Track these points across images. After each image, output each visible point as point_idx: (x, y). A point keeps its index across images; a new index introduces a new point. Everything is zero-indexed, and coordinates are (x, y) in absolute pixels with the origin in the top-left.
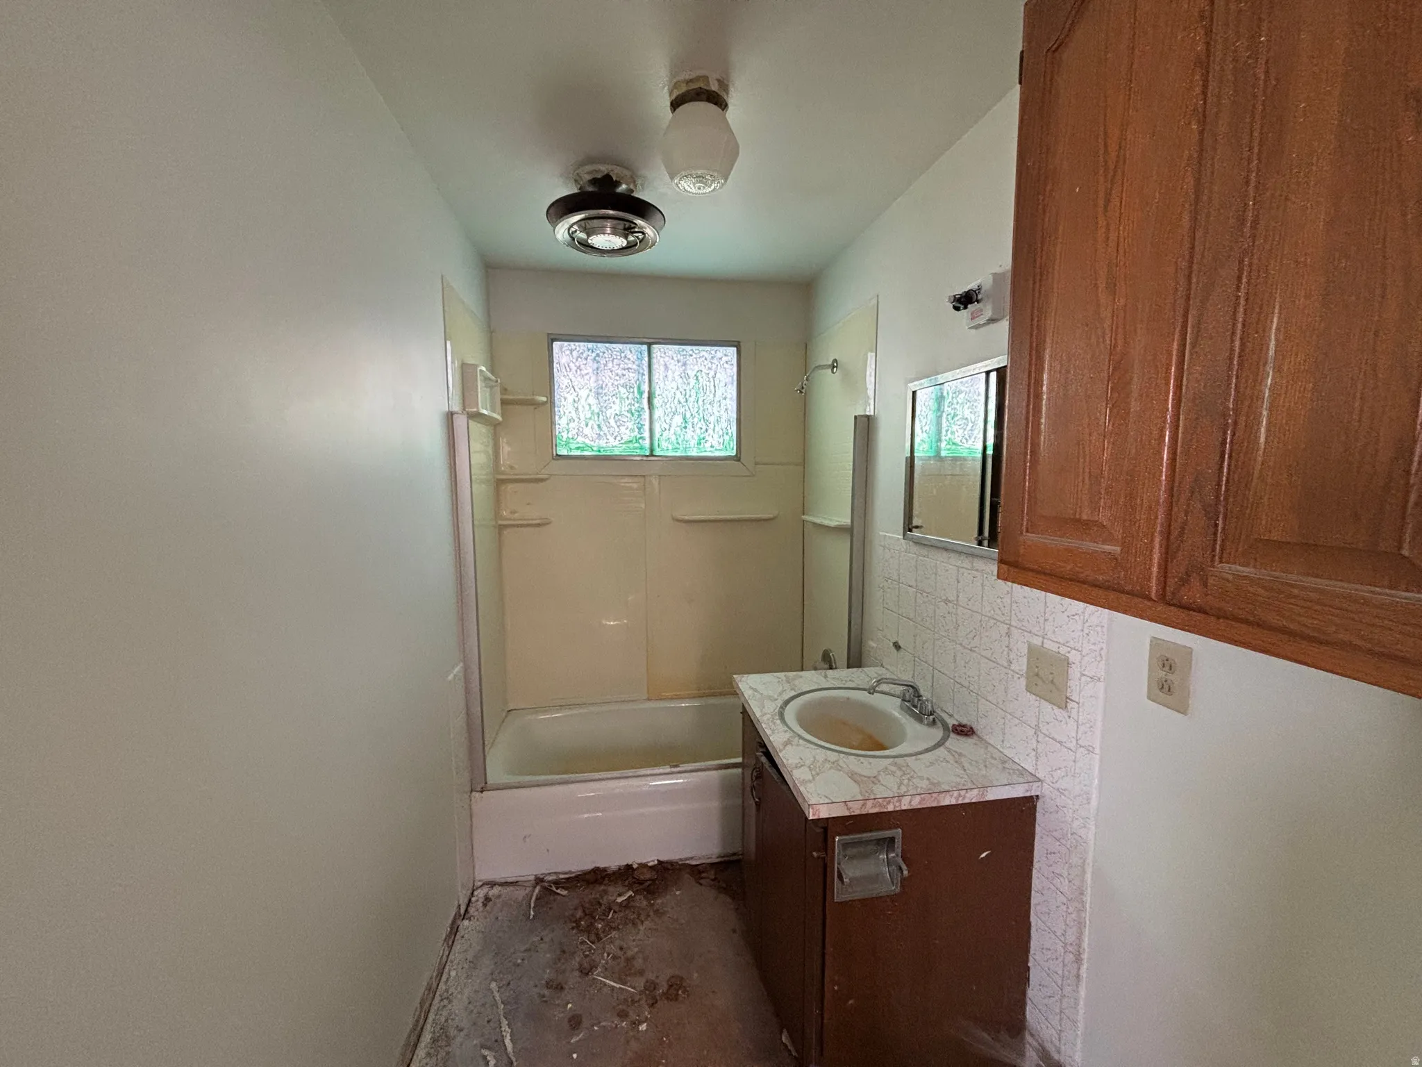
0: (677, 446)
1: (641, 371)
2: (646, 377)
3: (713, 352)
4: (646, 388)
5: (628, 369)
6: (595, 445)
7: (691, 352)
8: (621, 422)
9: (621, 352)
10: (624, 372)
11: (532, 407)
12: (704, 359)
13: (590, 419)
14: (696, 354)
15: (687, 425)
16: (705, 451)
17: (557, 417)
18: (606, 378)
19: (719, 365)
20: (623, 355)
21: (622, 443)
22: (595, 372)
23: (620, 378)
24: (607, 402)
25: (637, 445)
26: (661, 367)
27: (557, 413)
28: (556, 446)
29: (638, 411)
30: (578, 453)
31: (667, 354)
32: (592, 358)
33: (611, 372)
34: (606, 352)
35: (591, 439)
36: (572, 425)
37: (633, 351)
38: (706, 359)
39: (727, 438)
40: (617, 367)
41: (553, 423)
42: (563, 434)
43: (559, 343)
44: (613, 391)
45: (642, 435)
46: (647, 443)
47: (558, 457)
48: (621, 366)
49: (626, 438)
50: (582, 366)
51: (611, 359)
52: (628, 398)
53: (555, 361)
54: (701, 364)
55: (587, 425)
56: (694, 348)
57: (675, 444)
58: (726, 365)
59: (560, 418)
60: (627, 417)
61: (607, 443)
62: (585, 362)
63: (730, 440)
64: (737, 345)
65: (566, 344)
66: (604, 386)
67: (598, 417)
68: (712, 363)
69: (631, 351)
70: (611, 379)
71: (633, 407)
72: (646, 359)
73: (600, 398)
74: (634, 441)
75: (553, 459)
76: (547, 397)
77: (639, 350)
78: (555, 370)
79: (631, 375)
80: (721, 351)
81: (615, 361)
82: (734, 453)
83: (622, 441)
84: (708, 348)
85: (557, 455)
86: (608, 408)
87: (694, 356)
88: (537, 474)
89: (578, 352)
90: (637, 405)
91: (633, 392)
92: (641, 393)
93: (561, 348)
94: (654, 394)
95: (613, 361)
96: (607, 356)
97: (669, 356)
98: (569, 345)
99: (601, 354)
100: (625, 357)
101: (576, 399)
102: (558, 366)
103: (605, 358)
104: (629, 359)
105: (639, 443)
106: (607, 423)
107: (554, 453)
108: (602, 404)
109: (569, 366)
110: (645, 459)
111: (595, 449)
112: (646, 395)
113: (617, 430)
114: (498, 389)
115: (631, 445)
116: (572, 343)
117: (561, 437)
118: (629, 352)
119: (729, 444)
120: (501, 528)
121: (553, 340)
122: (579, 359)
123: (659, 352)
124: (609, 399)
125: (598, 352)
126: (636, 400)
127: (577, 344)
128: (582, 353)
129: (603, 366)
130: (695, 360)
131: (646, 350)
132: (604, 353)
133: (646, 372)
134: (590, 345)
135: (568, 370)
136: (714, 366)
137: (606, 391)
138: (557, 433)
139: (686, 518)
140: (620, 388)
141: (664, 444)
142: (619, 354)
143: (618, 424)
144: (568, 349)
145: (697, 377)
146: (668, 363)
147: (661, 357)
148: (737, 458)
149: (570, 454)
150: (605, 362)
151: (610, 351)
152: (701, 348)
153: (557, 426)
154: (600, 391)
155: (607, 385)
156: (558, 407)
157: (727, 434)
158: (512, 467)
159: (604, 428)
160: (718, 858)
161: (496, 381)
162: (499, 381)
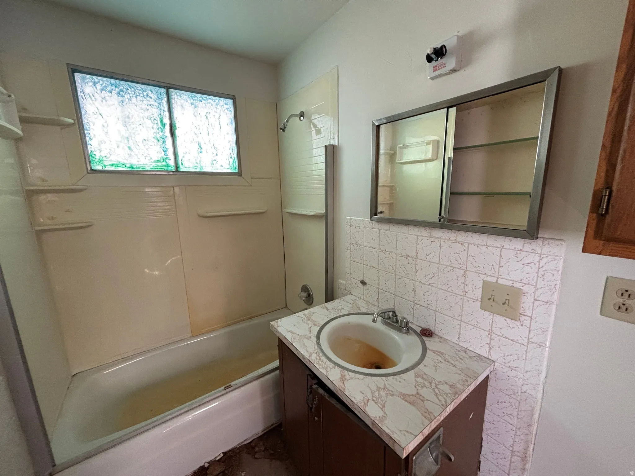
0: (196, 165)
1: (162, 108)
2: (167, 113)
3: (217, 101)
4: (167, 121)
5: (150, 105)
6: (128, 162)
7: (201, 99)
8: (149, 146)
9: (143, 91)
10: (148, 107)
11: (58, 128)
12: (210, 104)
13: (121, 142)
14: (204, 100)
15: (202, 150)
16: (217, 169)
17: (87, 139)
18: (131, 110)
19: (222, 110)
20: (145, 94)
21: (152, 162)
22: (120, 104)
23: (144, 111)
24: (135, 129)
25: (164, 163)
26: (179, 107)
27: (87, 135)
28: (90, 162)
29: (163, 138)
30: (113, 168)
31: (182, 98)
32: (116, 92)
33: (136, 105)
34: (129, 89)
35: (124, 158)
36: (103, 146)
37: (154, 92)
38: (212, 105)
39: (231, 161)
40: (141, 103)
41: (84, 144)
42: (95, 153)
43: (81, 75)
44: (139, 121)
45: (168, 157)
46: (172, 162)
47: (92, 172)
48: (144, 102)
49: (155, 158)
50: (108, 98)
51: (135, 95)
52: (153, 128)
53: (79, 90)
54: (209, 108)
55: (118, 147)
56: (203, 96)
57: (195, 164)
58: (226, 111)
59: (91, 139)
60: (154, 142)
61: (138, 161)
62: (110, 94)
63: (233, 162)
64: (233, 98)
65: (88, 76)
66: (130, 116)
67: (128, 141)
68: (217, 108)
69: (152, 92)
70: (136, 111)
71: (158, 135)
72: (166, 99)
73: (127, 125)
74: (162, 161)
75: (88, 173)
76: (74, 120)
77: (159, 91)
78: (80, 98)
79: (154, 110)
80: (222, 101)
81: (138, 97)
82: (237, 171)
83: (152, 161)
84: (213, 98)
85: (92, 170)
86: (136, 134)
87: (203, 101)
88: (73, 185)
89: (101, 85)
90: (161, 134)
91: (157, 123)
92: (163, 125)
93: (84, 79)
94: (175, 126)
95: (136, 97)
96: (130, 93)
97: (184, 100)
98: (92, 78)
99: (125, 90)
100: (147, 95)
101: (105, 125)
102: (82, 94)
103: (129, 94)
104: (151, 98)
105: (166, 162)
106: (137, 147)
107: (89, 169)
108: (130, 131)
109: (93, 96)
110: (171, 173)
111: (128, 165)
112: (168, 127)
113: (146, 152)
114: (14, 108)
115: (159, 164)
116: (94, 77)
117: (94, 156)
118: (150, 92)
119: (233, 165)
120: (39, 234)
121: (74, 71)
122: (104, 91)
123: (176, 95)
124: (136, 127)
125: (122, 88)
126: (160, 129)
127: (99, 78)
128: (106, 87)
129: (127, 100)
130: (204, 104)
131: (165, 92)
132: (128, 89)
133: (166, 109)
134: (113, 81)
135: (93, 98)
136: (218, 111)
137: (132, 120)
138: (90, 152)
139: (209, 214)
140: (145, 119)
141: (186, 164)
142: (141, 92)
143: (147, 147)
144: (91, 81)
145: (207, 117)
146: (184, 104)
147: (177, 98)
148: (239, 174)
149: (104, 169)
150: (129, 97)
151: (133, 89)
152: (208, 97)
153: (89, 147)
154: (127, 120)
155: (133, 116)
156: (87, 130)
157: (231, 158)
158: (43, 180)
159: (135, 150)
160: (262, 431)
161: (10, 96)
162: (13, 96)
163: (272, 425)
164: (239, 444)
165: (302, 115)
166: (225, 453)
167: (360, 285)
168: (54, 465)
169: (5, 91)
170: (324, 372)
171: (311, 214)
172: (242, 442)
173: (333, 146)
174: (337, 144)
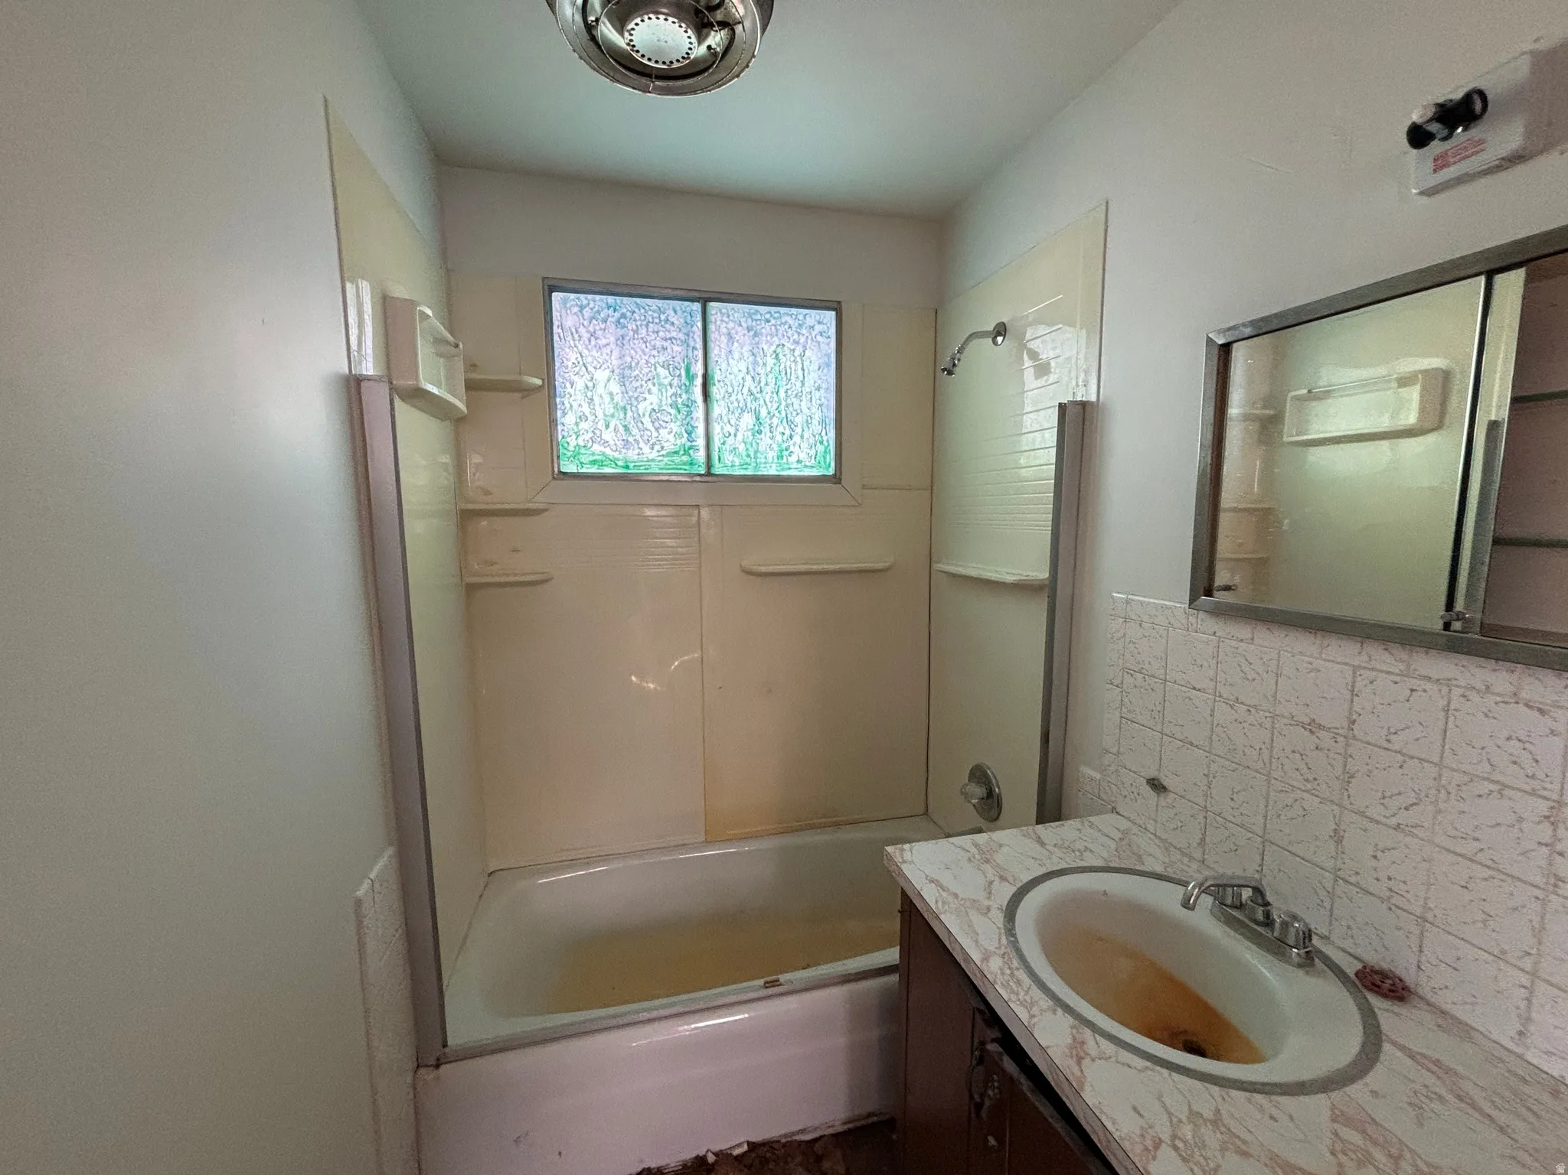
0: (748, 460)
1: (692, 344)
2: (700, 354)
3: (801, 317)
4: (698, 369)
5: (670, 339)
6: (620, 457)
7: (768, 316)
8: (661, 422)
9: (660, 311)
10: (666, 344)
11: (518, 395)
12: (786, 327)
13: (613, 416)
14: (774, 318)
15: (762, 428)
16: (790, 469)
17: (559, 413)
18: (636, 352)
19: (810, 337)
20: (663, 317)
21: (663, 455)
22: (619, 342)
23: (658, 352)
24: (638, 390)
25: (685, 458)
26: (723, 337)
27: (559, 407)
28: (558, 457)
29: (688, 406)
30: (594, 470)
31: (731, 318)
32: (613, 320)
33: (645, 342)
34: (637, 310)
35: (614, 449)
36: (583, 425)
37: (679, 312)
38: (790, 327)
39: (821, 448)
40: (653, 336)
41: (553, 422)
42: (569, 439)
43: (561, 294)
44: (647, 374)
45: (694, 443)
46: (700, 456)
47: (562, 476)
48: (661, 334)
49: (669, 447)
50: (599, 333)
51: (644, 323)
52: (671, 385)
53: (556, 323)
54: (783, 335)
55: (607, 427)
56: (773, 309)
57: (745, 458)
58: (819, 338)
59: (564, 414)
60: (671, 415)
61: (639, 454)
62: (603, 326)
63: (825, 452)
64: (836, 307)
65: (573, 296)
66: (633, 364)
67: (625, 414)
68: (799, 334)
69: (675, 312)
70: (645, 354)
71: (679, 399)
72: (700, 324)
73: (627, 384)
74: (682, 452)
75: (554, 478)
76: (543, 380)
77: (688, 309)
78: (556, 338)
79: (676, 348)
80: (813, 316)
81: (651, 325)
82: (831, 471)
83: (664, 452)
84: (794, 311)
85: (560, 472)
86: (640, 399)
87: (773, 322)
88: (529, 501)
89: (592, 309)
90: (684, 396)
91: (680, 375)
92: (691, 378)
93: (565, 302)
94: (713, 378)
95: (647, 326)
96: (638, 318)
97: (735, 322)
98: (578, 298)
99: (629, 314)
100: (667, 320)
101: (590, 385)
102: (560, 331)
103: (635, 320)
104: (673, 324)
105: (690, 455)
106: (640, 425)
107: (556, 470)
108: (631, 394)
109: (577, 332)
110: (698, 479)
111: (620, 463)
112: (699, 381)
113: (655, 434)
114: (460, 365)
115: (676, 459)
116: (582, 296)
117: (566, 445)
118: (672, 313)
119: (825, 458)
120: (471, 589)
121: (552, 289)
122: (594, 321)
123: (719, 314)
124: (642, 386)
125: (625, 310)
126: (683, 387)
127: (590, 297)
128: (598, 312)
129: (631, 333)
130: (773, 328)
131: (700, 310)
132: (634, 312)
133: (699, 345)
134: (611, 299)
135: (576, 336)
136: (802, 340)
137: (637, 372)
138: (560, 437)
139: (763, 569)
140: (660, 369)
141: (728, 458)
142: (656, 315)
143: (657, 424)
144: (577, 305)
145: (777, 355)
146: (733, 332)
147: (722, 321)
148: (836, 479)
149: (580, 471)
150: (635, 327)
151: (642, 311)
152: (783, 310)
153: (560, 428)
154: (627, 372)
155: (637, 364)
156: (560, 397)
157: (821, 443)
158: (487, 493)
159: (635, 431)
160: (845, 1123)
161: (457, 346)
162: (461, 346)
163: (870, 1115)
164: (786, 1136)
165: (1001, 330)
166: (753, 1146)
167: (1147, 790)
168: (445, 1045)
169: (450, 338)
170: (1023, 1014)
171: (1010, 579)
172: (793, 1134)
173: (1084, 405)
174: (1093, 398)
